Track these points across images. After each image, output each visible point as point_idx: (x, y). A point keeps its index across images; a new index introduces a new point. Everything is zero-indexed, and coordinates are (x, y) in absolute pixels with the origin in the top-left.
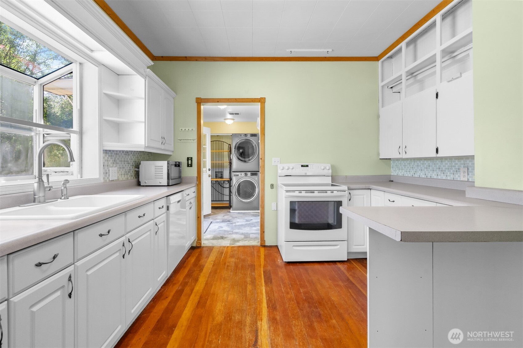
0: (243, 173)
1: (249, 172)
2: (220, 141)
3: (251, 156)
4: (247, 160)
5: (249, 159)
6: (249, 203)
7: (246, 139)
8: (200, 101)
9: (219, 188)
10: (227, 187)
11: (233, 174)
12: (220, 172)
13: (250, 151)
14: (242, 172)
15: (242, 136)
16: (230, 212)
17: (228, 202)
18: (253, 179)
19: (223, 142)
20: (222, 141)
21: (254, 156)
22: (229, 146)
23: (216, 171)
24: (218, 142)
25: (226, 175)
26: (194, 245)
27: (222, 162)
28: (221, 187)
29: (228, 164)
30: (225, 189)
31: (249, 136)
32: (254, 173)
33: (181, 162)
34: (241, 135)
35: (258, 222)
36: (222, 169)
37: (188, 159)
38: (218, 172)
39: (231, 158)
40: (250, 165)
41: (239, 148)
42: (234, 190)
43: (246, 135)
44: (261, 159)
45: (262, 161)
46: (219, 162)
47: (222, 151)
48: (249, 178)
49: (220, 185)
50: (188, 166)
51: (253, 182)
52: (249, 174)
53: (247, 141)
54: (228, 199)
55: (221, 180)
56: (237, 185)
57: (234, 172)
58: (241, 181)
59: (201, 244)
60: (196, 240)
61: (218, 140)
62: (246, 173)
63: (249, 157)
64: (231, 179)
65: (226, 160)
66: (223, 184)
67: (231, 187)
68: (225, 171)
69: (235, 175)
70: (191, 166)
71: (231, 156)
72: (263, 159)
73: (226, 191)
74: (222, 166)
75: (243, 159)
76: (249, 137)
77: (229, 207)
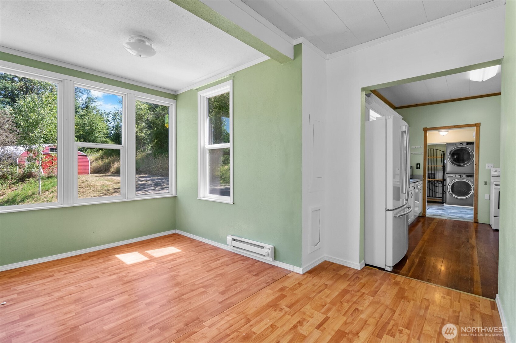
0: (457, 176)
1: (464, 174)
2: (434, 149)
3: (467, 161)
4: (462, 164)
5: (464, 163)
6: (464, 199)
7: (461, 147)
8: (426, 130)
9: (432, 187)
10: (439, 186)
11: (446, 176)
12: (433, 174)
13: (466, 157)
14: (456, 174)
15: (458, 144)
16: (443, 205)
17: (441, 199)
18: (468, 180)
19: (437, 150)
20: (435, 149)
21: (469, 161)
22: (443, 153)
23: (429, 173)
24: (431, 150)
25: (439, 176)
26: (421, 215)
27: (436, 166)
28: (434, 186)
29: (442, 167)
30: (438, 188)
31: (464, 144)
32: (470, 176)
33: (413, 167)
34: (455, 144)
35: (473, 213)
36: (435, 171)
37: (417, 164)
38: (431, 174)
39: (445, 163)
40: (465, 168)
41: (453, 154)
42: (449, 188)
43: (461, 144)
44: (476, 164)
45: (477, 166)
46: (432, 166)
47: (436, 157)
48: (464, 179)
49: (433, 185)
50: (417, 168)
51: (468, 182)
52: (464, 176)
53: (462, 148)
54: (442, 197)
55: (434, 180)
56: (451, 185)
57: (448, 174)
58: (455, 181)
59: (425, 215)
60: (422, 213)
61: (432, 148)
62: (460, 175)
63: (464, 162)
64: (444, 180)
65: (439, 165)
66: (436, 183)
67: (444, 187)
68: (438, 173)
69: (448, 177)
70: (419, 168)
71: (445, 161)
72: (477, 164)
73: (439, 190)
74: (435, 169)
75: (458, 164)
76: (464, 146)
77: (442, 203)
